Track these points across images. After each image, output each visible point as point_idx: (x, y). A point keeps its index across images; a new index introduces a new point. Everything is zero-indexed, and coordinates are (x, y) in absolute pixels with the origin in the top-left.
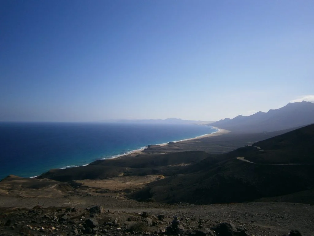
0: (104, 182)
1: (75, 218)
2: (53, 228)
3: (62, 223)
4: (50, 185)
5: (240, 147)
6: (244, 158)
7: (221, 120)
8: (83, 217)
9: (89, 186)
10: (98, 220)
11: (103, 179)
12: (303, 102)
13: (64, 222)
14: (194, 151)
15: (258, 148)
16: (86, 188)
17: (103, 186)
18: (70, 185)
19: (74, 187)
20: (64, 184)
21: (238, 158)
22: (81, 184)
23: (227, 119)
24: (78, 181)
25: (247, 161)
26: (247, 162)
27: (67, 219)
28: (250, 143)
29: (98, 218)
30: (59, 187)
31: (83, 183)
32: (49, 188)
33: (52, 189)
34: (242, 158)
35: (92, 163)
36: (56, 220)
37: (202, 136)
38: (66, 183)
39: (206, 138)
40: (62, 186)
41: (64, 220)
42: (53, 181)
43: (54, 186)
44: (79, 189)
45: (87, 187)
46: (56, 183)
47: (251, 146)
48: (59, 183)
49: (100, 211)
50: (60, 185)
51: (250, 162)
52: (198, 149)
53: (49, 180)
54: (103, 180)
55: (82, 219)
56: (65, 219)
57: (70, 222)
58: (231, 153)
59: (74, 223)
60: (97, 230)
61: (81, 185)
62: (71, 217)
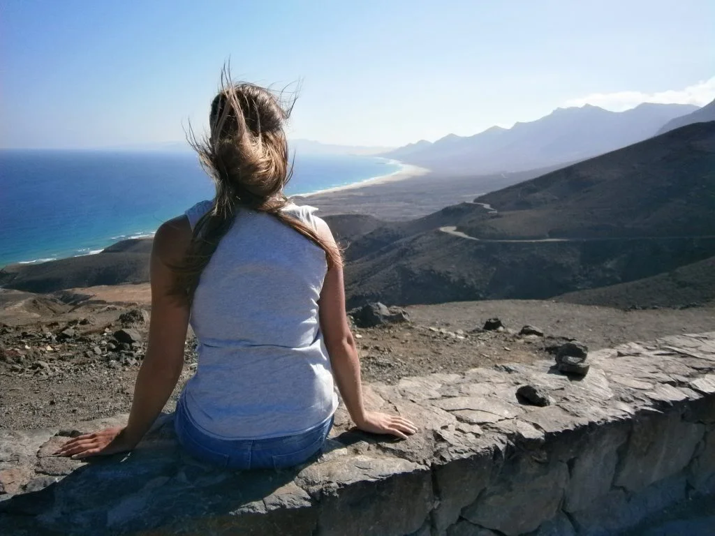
0: (144, 289)
1: (90, 333)
2: (49, 348)
3: (65, 341)
4: (9, 303)
5: (448, 205)
6: (454, 228)
7: (410, 146)
8: (107, 330)
9: (108, 301)
10: (141, 333)
11: (140, 283)
12: (587, 106)
13: (67, 339)
14: (348, 216)
15: (487, 206)
16: (101, 305)
17: (142, 299)
18: (61, 299)
19: (71, 305)
20: (45, 299)
21: (442, 229)
22: (86, 298)
23: (422, 142)
24: (78, 291)
25: (461, 234)
26: (460, 237)
27: (75, 335)
28: (470, 198)
29: (140, 330)
30: (35, 305)
31: (91, 294)
32: (7, 309)
33: (15, 310)
34: (450, 230)
35: (111, 247)
36: (50, 338)
37: (366, 182)
38: (49, 296)
39: (375, 185)
40: (39, 303)
41: (70, 337)
42: (16, 292)
43: (20, 304)
44: (84, 306)
45: (104, 302)
46: (24, 297)
47: (472, 202)
48: (32, 296)
49: (142, 319)
50: (34, 302)
51: (466, 236)
52: (357, 211)
53: (5, 292)
54: (142, 285)
55: (105, 334)
56: (70, 335)
57: (81, 339)
58: (428, 217)
59: (91, 341)
60: (139, 345)
61: (88, 299)
62: (83, 331)
